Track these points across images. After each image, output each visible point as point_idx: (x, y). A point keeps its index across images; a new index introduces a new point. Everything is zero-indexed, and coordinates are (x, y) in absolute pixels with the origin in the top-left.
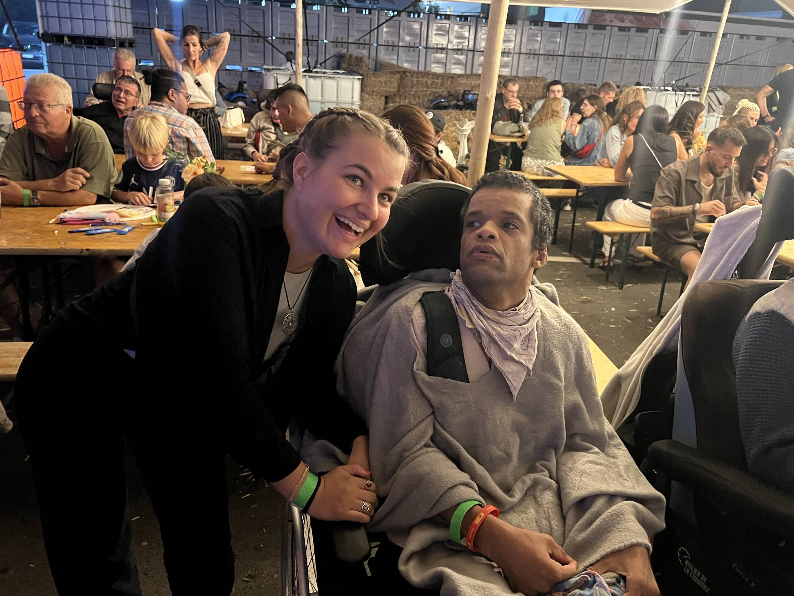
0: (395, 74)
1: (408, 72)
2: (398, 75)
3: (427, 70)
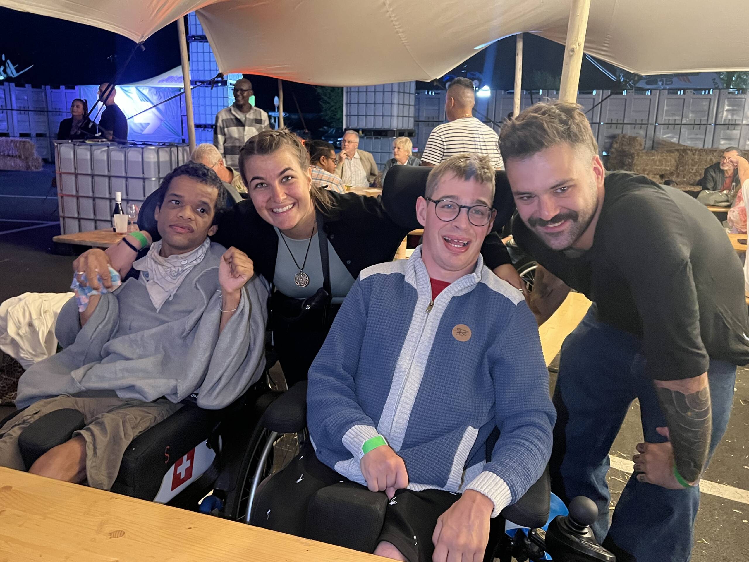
0: (673, 152)
1: (689, 150)
2: (677, 154)
3: (715, 146)
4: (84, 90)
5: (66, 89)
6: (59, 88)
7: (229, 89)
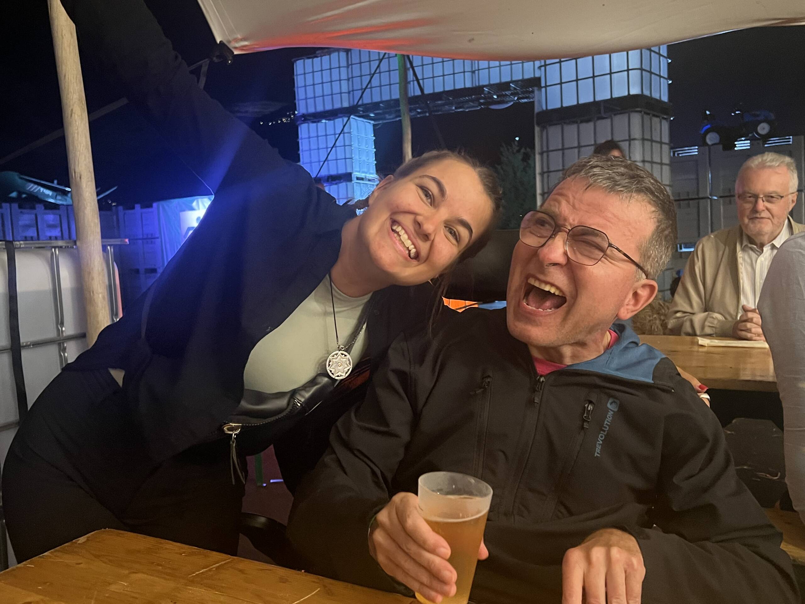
4: (163, 208)
5: (141, 208)
6: (133, 208)
7: (355, 185)
